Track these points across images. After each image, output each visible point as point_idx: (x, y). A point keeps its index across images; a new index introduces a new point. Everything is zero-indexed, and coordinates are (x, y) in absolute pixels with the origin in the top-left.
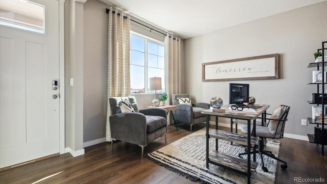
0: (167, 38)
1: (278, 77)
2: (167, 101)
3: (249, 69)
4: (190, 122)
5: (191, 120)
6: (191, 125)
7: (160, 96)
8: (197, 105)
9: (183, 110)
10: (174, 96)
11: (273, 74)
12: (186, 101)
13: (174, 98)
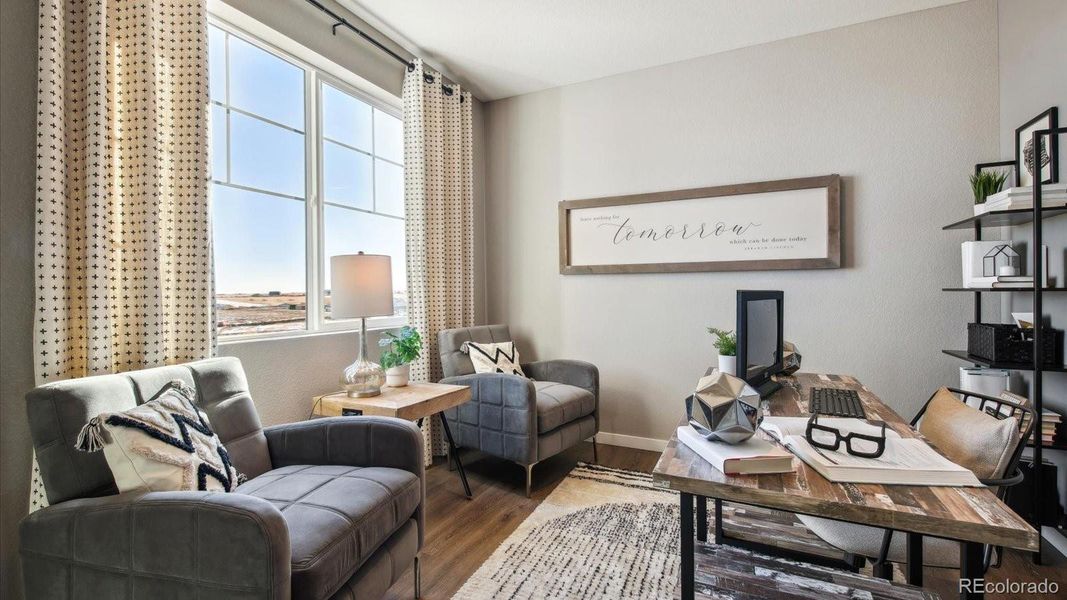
0: (414, 79)
1: (838, 263)
2: (420, 365)
3: (737, 229)
4: (525, 453)
5: (531, 444)
6: (531, 467)
7: (384, 342)
8: (542, 369)
9: (490, 400)
10: (450, 339)
11: (820, 249)
12: (502, 357)
13: (451, 346)
